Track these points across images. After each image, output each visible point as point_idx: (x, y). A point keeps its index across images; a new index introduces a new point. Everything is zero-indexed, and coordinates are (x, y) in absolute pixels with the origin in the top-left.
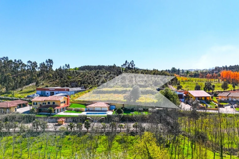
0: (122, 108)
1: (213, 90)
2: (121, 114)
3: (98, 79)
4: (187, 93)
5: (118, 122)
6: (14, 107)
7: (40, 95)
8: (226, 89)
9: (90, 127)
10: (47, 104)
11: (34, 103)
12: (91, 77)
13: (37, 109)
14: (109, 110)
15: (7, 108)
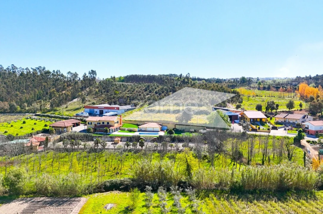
0: (173, 129)
1: (276, 110)
2: (172, 135)
3: (149, 96)
4: (243, 114)
5: (169, 142)
6: (70, 126)
7: (88, 113)
8: (292, 109)
9: (144, 145)
10: (101, 124)
11: (88, 123)
12: (140, 92)
13: (93, 129)
14: (161, 131)
15: (65, 127)
